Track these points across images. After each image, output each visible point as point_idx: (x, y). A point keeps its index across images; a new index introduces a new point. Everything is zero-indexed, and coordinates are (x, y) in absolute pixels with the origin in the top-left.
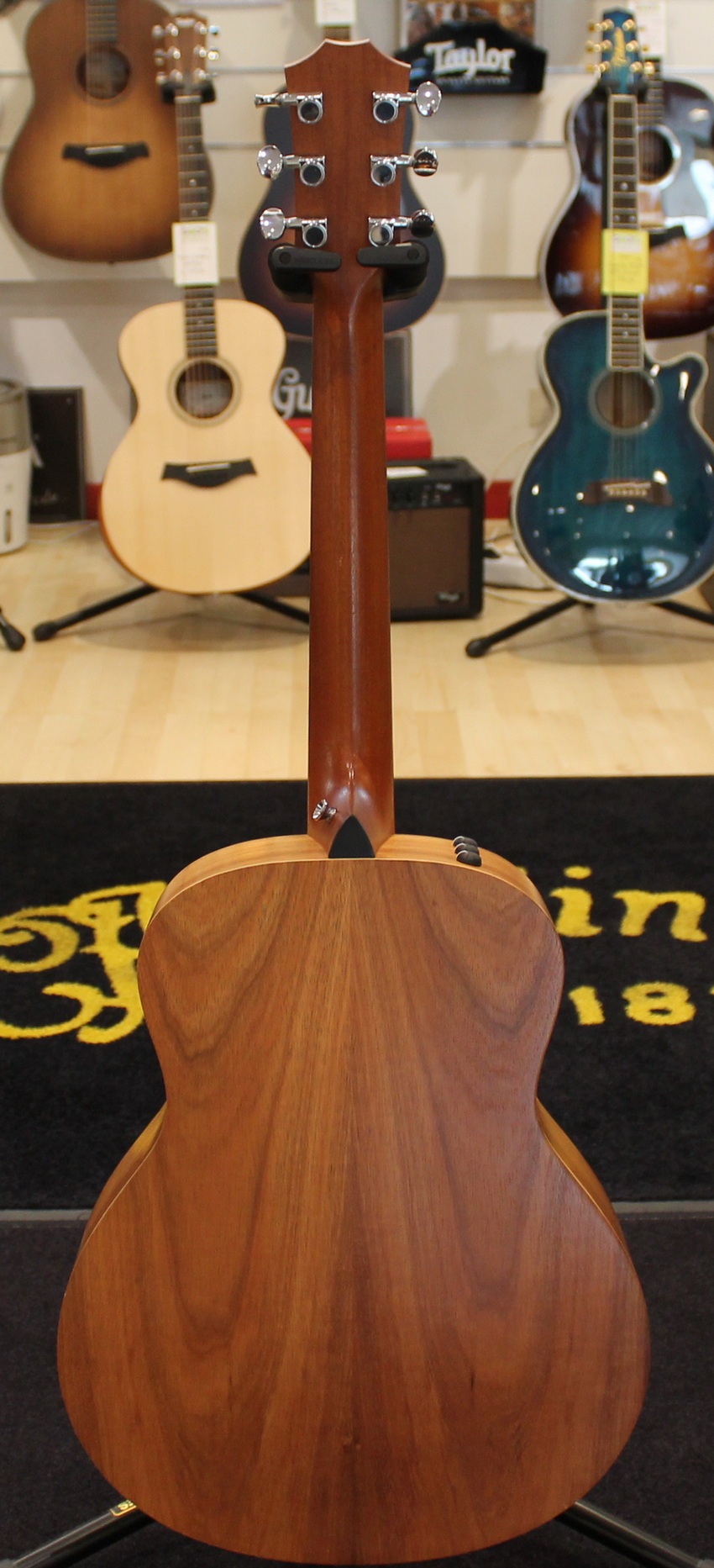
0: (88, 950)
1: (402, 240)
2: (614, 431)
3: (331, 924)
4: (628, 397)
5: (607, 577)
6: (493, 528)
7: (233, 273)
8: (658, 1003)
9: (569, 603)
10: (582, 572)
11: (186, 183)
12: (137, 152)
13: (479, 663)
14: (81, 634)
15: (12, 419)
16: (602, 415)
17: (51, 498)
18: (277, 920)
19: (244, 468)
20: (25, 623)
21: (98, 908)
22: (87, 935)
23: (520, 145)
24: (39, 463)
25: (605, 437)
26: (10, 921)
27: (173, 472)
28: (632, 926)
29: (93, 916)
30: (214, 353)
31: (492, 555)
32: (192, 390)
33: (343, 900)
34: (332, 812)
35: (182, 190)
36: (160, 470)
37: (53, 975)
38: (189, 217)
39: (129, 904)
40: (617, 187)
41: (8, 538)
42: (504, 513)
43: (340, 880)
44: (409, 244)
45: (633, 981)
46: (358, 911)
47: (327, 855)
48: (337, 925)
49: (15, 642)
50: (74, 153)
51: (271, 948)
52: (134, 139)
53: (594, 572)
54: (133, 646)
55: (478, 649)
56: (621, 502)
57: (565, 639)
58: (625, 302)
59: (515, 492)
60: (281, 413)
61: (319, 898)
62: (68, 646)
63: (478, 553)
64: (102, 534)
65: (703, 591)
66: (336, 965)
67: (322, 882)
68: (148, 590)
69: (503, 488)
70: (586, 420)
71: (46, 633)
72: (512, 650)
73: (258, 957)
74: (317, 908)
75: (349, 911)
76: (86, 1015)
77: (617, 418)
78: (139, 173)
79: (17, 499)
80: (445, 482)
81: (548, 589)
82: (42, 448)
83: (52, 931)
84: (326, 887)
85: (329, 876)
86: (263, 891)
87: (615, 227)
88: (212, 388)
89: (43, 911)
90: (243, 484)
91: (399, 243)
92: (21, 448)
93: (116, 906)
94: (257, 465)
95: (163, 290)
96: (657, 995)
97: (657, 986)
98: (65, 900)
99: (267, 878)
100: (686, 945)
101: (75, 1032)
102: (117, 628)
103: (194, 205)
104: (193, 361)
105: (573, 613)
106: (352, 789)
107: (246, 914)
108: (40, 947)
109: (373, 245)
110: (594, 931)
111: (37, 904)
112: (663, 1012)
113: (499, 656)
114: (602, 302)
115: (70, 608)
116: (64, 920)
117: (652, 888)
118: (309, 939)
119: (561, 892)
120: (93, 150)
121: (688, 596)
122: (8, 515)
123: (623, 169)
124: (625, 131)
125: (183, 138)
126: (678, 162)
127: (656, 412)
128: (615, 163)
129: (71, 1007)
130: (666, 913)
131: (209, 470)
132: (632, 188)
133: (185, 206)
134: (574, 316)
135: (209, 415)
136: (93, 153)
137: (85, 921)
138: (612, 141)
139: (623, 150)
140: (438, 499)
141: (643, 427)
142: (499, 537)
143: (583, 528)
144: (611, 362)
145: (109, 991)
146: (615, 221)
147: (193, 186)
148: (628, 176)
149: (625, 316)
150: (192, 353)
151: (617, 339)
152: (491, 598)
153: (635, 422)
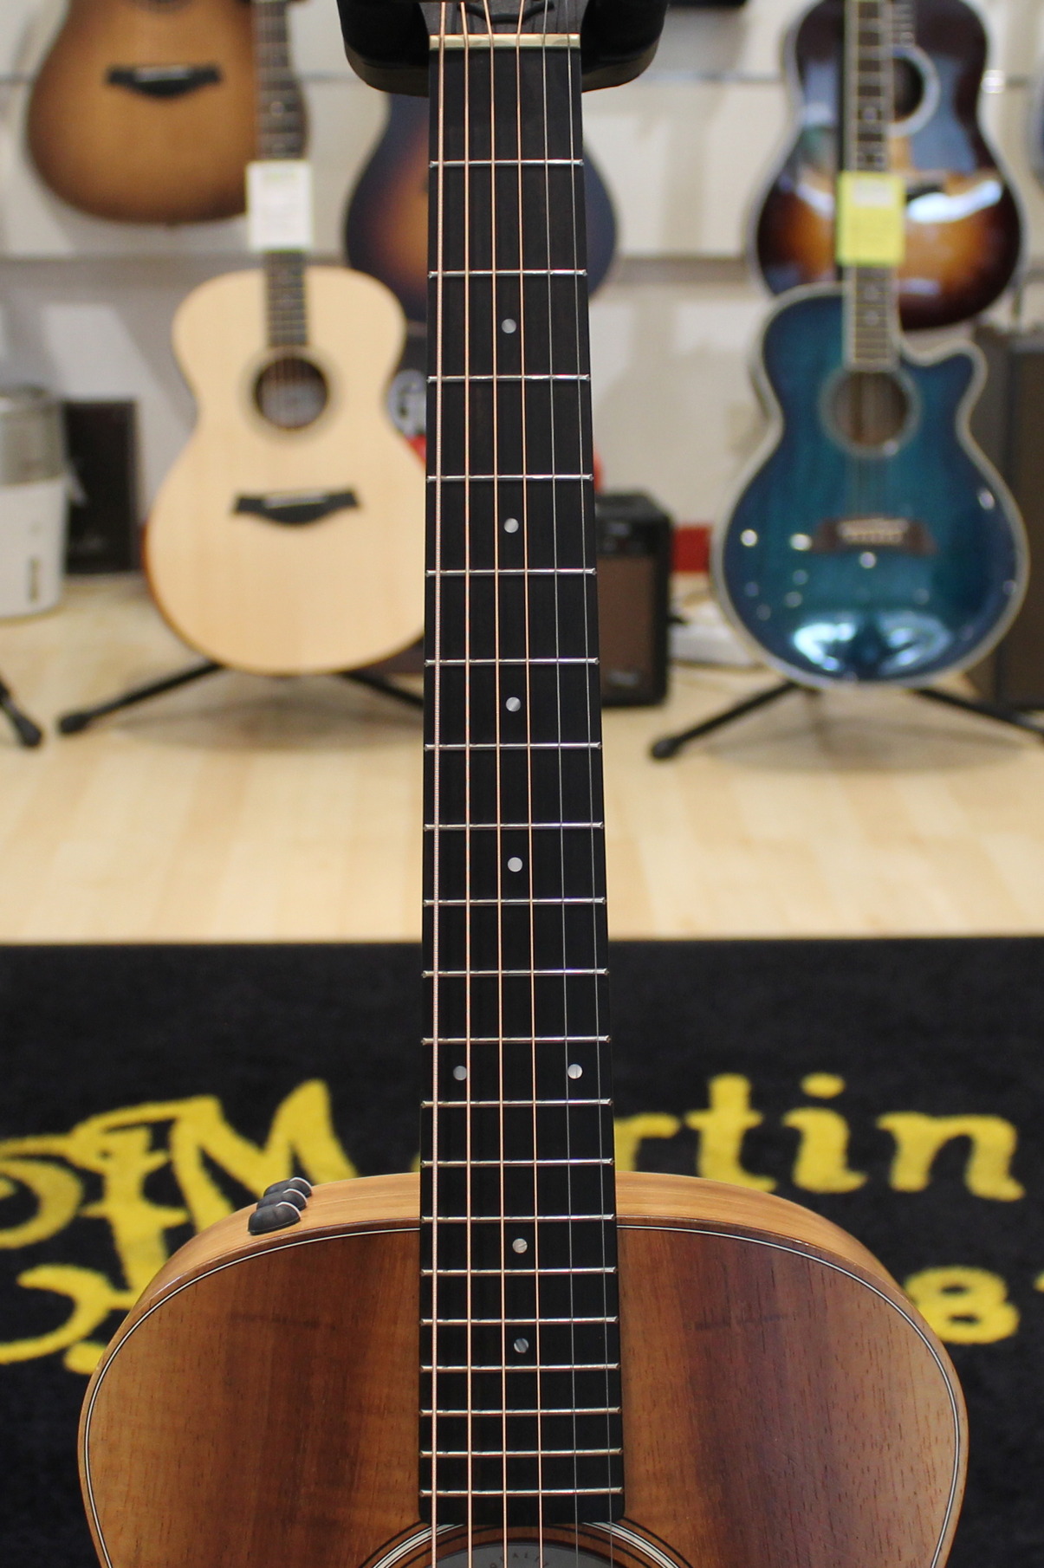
0: (95, 1210)
2: (857, 451)
4: (874, 405)
5: (834, 649)
6: (684, 586)
7: (333, 242)
8: (960, 1305)
9: (788, 687)
11: (266, 109)
12: (204, 78)
13: (667, 772)
14: (128, 726)
15: (46, 438)
16: (834, 425)
17: (94, 543)
19: (344, 501)
20: (44, 710)
21: (116, 1142)
22: (93, 1185)
23: (714, 77)
24: (79, 496)
25: (841, 458)
27: (249, 506)
28: (909, 1174)
29: (105, 1154)
30: (302, 340)
31: (679, 621)
32: (277, 394)
35: (263, 120)
36: (226, 500)
37: (40, 1253)
38: (269, 154)
39: (160, 1135)
40: (860, 115)
41: (34, 593)
42: (700, 564)
45: (920, 1266)
49: (30, 736)
50: (122, 78)
52: (201, 60)
53: (820, 644)
55: (667, 750)
56: (860, 548)
57: (783, 736)
58: (869, 275)
59: (718, 538)
60: (400, 430)
62: (105, 741)
63: (663, 619)
64: (148, 594)
65: (970, 676)
68: (211, 668)
69: (699, 536)
70: (817, 435)
71: (74, 724)
72: (713, 751)
76: (84, 1321)
77: (858, 432)
78: (208, 105)
79: (48, 543)
80: (619, 519)
81: (757, 668)
82: (86, 476)
83: (44, 1179)
87: (860, 169)
88: (302, 392)
89: (33, 1145)
90: (339, 526)
92: (51, 474)
93: (141, 1138)
94: (365, 494)
95: (238, 262)
96: (955, 1290)
97: (957, 1275)
98: (63, 1124)
100: (992, 1206)
101: (60, 1354)
102: (172, 718)
103: (280, 139)
104: (280, 352)
105: (791, 705)
108: (24, 1204)
110: (854, 1181)
111: (21, 1131)
112: (968, 1319)
113: (694, 760)
114: (839, 272)
115: (111, 689)
116: (61, 1161)
117: (936, 1108)
119: (800, 1119)
120: (148, 73)
121: (950, 680)
122: (34, 566)
123: (869, 91)
124: (869, 38)
125: (264, 48)
126: (934, 91)
127: (914, 422)
128: (860, 80)
129: (59, 1309)
130: (956, 1153)
131: (297, 503)
132: (879, 115)
133: (265, 140)
134: (800, 293)
135: (297, 426)
136: (145, 80)
137: (92, 1161)
138: (853, 51)
139: (868, 65)
140: (609, 545)
141: (891, 448)
142: (694, 598)
143: (802, 589)
144: (851, 354)
145: (119, 1281)
146: (859, 159)
147: (277, 113)
148: (874, 99)
149: (872, 293)
150: (274, 341)
151: (860, 324)
152: (680, 680)
153: (880, 440)
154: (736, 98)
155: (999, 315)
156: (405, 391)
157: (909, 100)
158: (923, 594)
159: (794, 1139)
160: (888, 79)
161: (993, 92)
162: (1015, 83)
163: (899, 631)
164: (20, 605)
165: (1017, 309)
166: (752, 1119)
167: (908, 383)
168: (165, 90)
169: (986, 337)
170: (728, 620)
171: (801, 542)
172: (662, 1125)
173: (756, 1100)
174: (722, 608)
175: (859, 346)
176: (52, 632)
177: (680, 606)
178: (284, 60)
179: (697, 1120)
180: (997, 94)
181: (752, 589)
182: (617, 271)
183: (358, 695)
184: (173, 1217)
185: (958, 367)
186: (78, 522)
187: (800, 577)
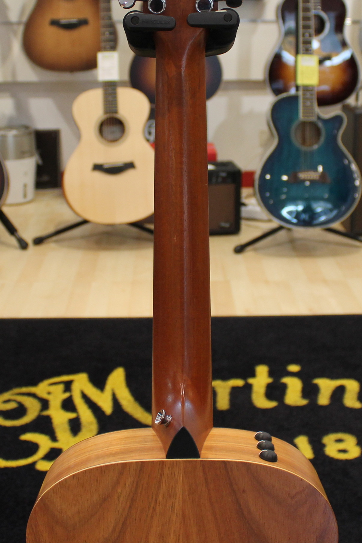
0: (45, 413)
1: (219, 8)
2: (303, 148)
3: (168, 507)
4: (309, 133)
5: (297, 215)
6: (245, 192)
7: (126, 77)
8: (341, 446)
9: (280, 228)
10: (285, 212)
11: (104, 34)
12: (83, 23)
13: (240, 257)
14: (57, 242)
15: (29, 143)
16: (296, 140)
17: (45, 178)
18: (128, 503)
19: (130, 166)
20: (29, 237)
21: (52, 389)
22: (45, 404)
24: (40, 162)
25: (298, 151)
26: (7, 396)
27: (98, 167)
28: (324, 400)
29: (49, 393)
30: (116, 112)
31: (244, 205)
32: (107, 129)
33: (177, 489)
34: (169, 419)
35: (102, 37)
36: (91, 166)
37: (26, 428)
38: (105, 49)
39: (68, 386)
40: (303, 35)
41: (25, 196)
42: (251, 184)
43: (175, 474)
44: (225, 11)
45: (327, 432)
46: (188, 497)
47: (164, 455)
48: (172, 507)
49: (23, 245)
50: (55, 23)
51: (124, 523)
52: (82, 16)
53: (290, 213)
54: (78, 248)
55: (240, 250)
56: (304, 181)
57: (279, 244)
58: (307, 89)
59: (257, 176)
60: (148, 140)
61: (159, 488)
62: (49, 247)
63: (238, 204)
64: (63, 196)
65: (343, 224)
66: (172, 536)
67: (161, 476)
68: (85, 222)
69: (251, 174)
70: (290, 143)
71: (39, 241)
72: (256, 250)
73: (114, 530)
74: (157, 495)
75: (181, 497)
76: (41, 453)
77: (304, 142)
78: (84, 32)
79: (29, 178)
80: (223, 171)
81: (269, 221)
82: (43, 155)
83: (28, 402)
84: (164, 479)
85: (167, 471)
86: (117, 482)
87: (303, 53)
88: (116, 129)
89: (24, 390)
90: (129, 174)
91: (218, 10)
92: (31, 155)
93: (61, 387)
94: (137, 164)
95: (93, 84)
96: (339, 441)
97: (340, 436)
98: (35, 383)
99: (121, 473)
100: (352, 410)
101: (34, 463)
103: (108, 45)
104: (108, 116)
105: (282, 233)
106: (183, 404)
107: (105, 499)
108: (21, 411)
109: (199, 12)
110: (304, 402)
111: (20, 385)
112: (344, 451)
113: (249, 253)
114: (297, 88)
115: (51, 229)
116: (34, 395)
117: (332, 376)
118: (152, 517)
119: (286, 380)
120: (63, 21)
121: (337, 225)
122: (25, 186)
123: (306, 27)
124: (306, 10)
125: (102, 14)
126: (328, 26)
127: (322, 139)
128: (303, 24)
129: (33, 448)
130: (340, 392)
131: (114, 166)
132: (310, 35)
133: (103, 44)
134: (284, 95)
135: (114, 141)
136: (63, 23)
137: (45, 396)
138: (301, 14)
139: (306, 19)
140: (220, 180)
141: (316, 147)
142: (248, 196)
143: (286, 193)
144: (301, 116)
145: (54, 438)
146: (303, 50)
147: (107, 35)
148: (309, 30)
149: (308, 95)
150: (106, 112)
151: (304, 105)
152: (244, 224)
153: (311, 145)
154: (261, 28)
155: (351, 101)
156: (150, 127)
157: (320, 29)
158: (326, 196)
159: (284, 387)
160: (313, 23)
161: (348, 25)
162: (355, 22)
163: (319, 208)
164: (21, 200)
165: (357, 99)
166: (270, 380)
167: (320, 125)
168: (69, 27)
169: (347, 108)
170: (259, 204)
171: (285, 178)
172: (239, 383)
173: (271, 374)
174: (257, 200)
175: (303, 113)
176: (31, 208)
177: (244, 200)
178: (110, 18)
179: (251, 381)
180: (349, 26)
181: (268, 194)
182: (222, 86)
183: (135, 231)
184: (72, 415)
185: (337, 119)
186: (40, 171)
187: (285, 190)
